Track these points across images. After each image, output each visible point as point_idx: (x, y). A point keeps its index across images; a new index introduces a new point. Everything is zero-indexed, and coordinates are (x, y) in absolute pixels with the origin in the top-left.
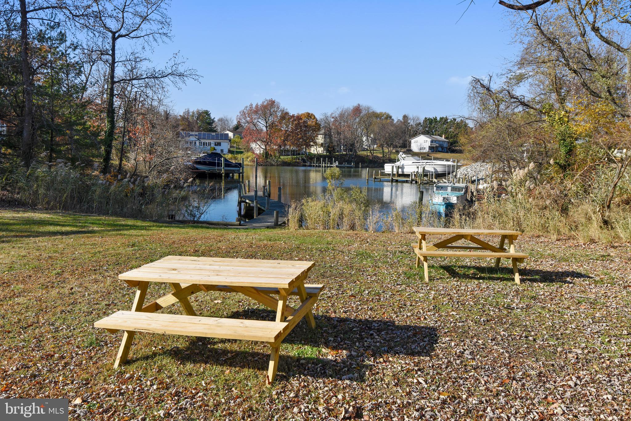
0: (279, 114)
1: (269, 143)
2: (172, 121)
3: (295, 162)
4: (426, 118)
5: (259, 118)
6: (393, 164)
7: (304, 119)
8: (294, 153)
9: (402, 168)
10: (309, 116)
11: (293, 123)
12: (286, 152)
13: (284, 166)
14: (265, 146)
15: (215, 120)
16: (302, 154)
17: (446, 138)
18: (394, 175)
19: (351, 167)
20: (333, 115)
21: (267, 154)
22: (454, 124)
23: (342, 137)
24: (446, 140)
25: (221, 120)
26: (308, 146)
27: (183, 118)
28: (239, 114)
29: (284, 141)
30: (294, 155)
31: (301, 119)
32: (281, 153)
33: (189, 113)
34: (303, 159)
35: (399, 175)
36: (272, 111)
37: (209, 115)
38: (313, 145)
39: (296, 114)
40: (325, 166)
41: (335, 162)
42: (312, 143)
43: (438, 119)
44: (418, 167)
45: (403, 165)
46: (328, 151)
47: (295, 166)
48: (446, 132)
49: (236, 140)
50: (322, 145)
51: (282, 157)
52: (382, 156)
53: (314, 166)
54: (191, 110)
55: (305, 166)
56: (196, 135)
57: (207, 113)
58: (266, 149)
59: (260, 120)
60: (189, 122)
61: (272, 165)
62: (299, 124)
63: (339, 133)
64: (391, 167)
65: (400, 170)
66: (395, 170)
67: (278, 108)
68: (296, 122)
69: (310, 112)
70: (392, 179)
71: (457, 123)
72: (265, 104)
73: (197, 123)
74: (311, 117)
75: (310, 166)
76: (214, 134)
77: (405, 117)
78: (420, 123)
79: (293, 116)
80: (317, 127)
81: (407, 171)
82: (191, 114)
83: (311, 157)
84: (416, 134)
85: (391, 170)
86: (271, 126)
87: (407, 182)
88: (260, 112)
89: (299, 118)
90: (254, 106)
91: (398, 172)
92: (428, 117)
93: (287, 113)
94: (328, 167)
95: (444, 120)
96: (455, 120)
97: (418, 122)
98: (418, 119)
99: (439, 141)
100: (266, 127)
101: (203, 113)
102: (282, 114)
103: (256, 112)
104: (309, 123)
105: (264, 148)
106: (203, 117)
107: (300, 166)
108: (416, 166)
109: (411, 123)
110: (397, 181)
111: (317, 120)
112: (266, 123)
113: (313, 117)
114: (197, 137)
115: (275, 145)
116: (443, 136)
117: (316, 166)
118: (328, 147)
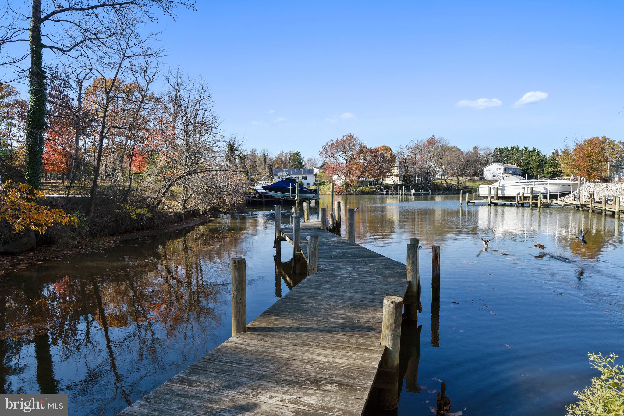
0: (357, 147)
1: (349, 175)
2: (268, 161)
3: (373, 191)
4: (496, 148)
5: (339, 152)
6: (490, 186)
7: (381, 152)
8: (371, 183)
9: (503, 188)
10: (385, 149)
11: (370, 156)
12: (364, 183)
13: (362, 195)
14: (345, 177)
15: (304, 159)
16: (379, 184)
17: (518, 165)
18: (492, 197)
19: (428, 194)
20: (409, 147)
21: (347, 185)
22: (526, 152)
23: (417, 166)
24: (518, 168)
25: (309, 160)
26: (385, 176)
27: (278, 159)
28: (321, 150)
29: (362, 172)
30: (371, 185)
31: (378, 151)
32: (360, 183)
33: (283, 154)
34: (380, 188)
35: (498, 198)
36: (351, 144)
37: (299, 156)
38: (389, 176)
39: (373, 148)
40: (402, 194)
41: (412, 189)
42: (388, 174)
43: (509, 148)
44: (524, 188)
45: (503, 186)
46: (404, 180)
47: (373, 194)
48: (518, 160)
49: (321, 174)
50: (397, 176)
51: (361, 188)
52: (456, 183)
53: (391, 194)
54: (285, 152)
55: (383, 194)
56: (287, 171)
57: (298, 154)
58: (346, 180)
59: (340, 154)
60: (282, 161)
61: (351, 194)
62: (376, 155)
63: (414, 164)
64: (488, 189)
65: (499, 192)
66: (492, 192)
67: (357, 142)
68: (373, 155)
69: (386, 145)
70: (491, 202)
71: (529, 151)
72: (345, 139)
73: (289, 162)
74: (387, 150)
75: (387, 194)
76: (302, 169)
77: (475, 148)
78: (490, 154)
79: (371, 149)
80: (393, 159)
81: (508, 192)
82: (285, 155)
83: (388, 187)
84: (487, 163)
85: (487, 192)
86: (350, 159)
87: (511, 205)
88: (340, 147)
89: (376, 151)
90: (334, 142)
91: (497, 194)
92: (498, 147)
93: (365, 147)
94: (405, 194)
95: (516, 150)
96: (527, 148)
97: (488, 152)
98: (489, 149)
99: (512, 169)
100: (346, 160)
101: (294, 154)
102: (360, 146)
103: (336, 146)
104: (385, 155)
105: (344, 178)
106: (295, 157)
107: (378, 195)
108: (521, 187)
109: (482, 153)
110: (496, 204)
111: (392, 152)
112: (346, 156)
113: (388, 150)
114: (287, 173)
115: (354, 176)
116: (516, 164)
117: (394, 194)
118: (404, 176)
